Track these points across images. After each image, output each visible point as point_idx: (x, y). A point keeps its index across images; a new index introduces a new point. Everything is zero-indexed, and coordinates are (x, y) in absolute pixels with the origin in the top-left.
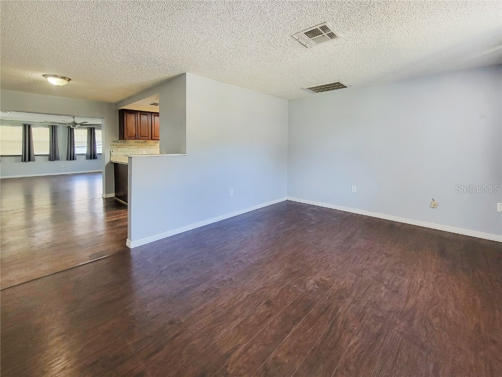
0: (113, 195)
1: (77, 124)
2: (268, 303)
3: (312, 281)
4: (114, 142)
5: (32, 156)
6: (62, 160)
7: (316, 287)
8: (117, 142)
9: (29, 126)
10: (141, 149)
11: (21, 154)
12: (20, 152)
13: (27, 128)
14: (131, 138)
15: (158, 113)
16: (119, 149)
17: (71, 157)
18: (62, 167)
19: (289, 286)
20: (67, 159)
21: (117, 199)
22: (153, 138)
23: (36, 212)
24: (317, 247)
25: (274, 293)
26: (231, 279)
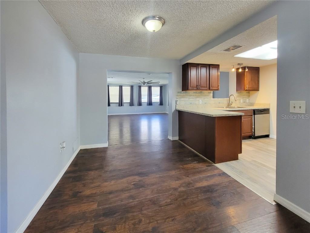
0: (177, 138)
1: (145, 83)
4: (178, 92)
5: (123, 103)
6: (135, 106)
8: (180, 92)
9: (122, 87)
10: (198, 99)
11: (118, 102)
12: (118, 101)
13: (121, 87)
14: (193, 89)
16: (182, 99)
17: (140, 104)
18: (136, 110)
20: (138, 106)
21: (180, 142)
22: (211, 88)
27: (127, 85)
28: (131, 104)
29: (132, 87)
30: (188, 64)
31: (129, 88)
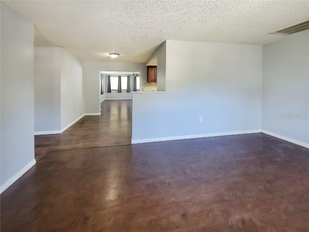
2: (184, 216)
3: (238, 217)
4: (144, 83)
7: (240, 224)
8: (146, 83)
12: (117, 89)
13: (120, 78)
14: (152, 81)
15: (156, 66)
16: (147, 88)
19: (211, 211)
23: (111, 116)
24: (268, 185)
25: (194, 209)
26: (170, 184)
27: (125, 75)
28: (128, 91)
29: (129, 77)
30: (148, 66)
31: (126, 78)
